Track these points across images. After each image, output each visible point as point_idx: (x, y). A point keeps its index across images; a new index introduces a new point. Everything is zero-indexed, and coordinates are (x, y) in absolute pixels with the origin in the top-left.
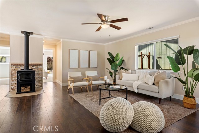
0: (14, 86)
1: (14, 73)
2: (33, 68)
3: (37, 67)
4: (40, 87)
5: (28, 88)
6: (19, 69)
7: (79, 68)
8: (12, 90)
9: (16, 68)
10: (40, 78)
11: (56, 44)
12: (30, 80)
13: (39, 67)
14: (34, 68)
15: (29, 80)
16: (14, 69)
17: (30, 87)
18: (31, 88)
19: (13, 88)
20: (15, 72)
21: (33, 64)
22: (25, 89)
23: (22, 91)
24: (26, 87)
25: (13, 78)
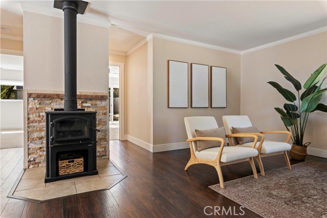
0: (35, 156)
1: (36, 119)
2: (84, 105)
3: (94, 102)
4: (103, 156)
5: (78, 165)
6: (49, 109)
7: (190, 109)
8: (31, 166)
9: (40, 104)
10: (103, 134)
11: (126, 53)
12: (82, 140)
13: (98, 102)
14: (88, 107)
15: (79, 140)
16: (37, 109)
17: (82, 159)
18: (84, 162)
19: (34, 160)
20: (39, 116)
21: (85, 96)
22: (68, 166)
23: (61, 172)
24: (73, 161)
25: (32, 132)
